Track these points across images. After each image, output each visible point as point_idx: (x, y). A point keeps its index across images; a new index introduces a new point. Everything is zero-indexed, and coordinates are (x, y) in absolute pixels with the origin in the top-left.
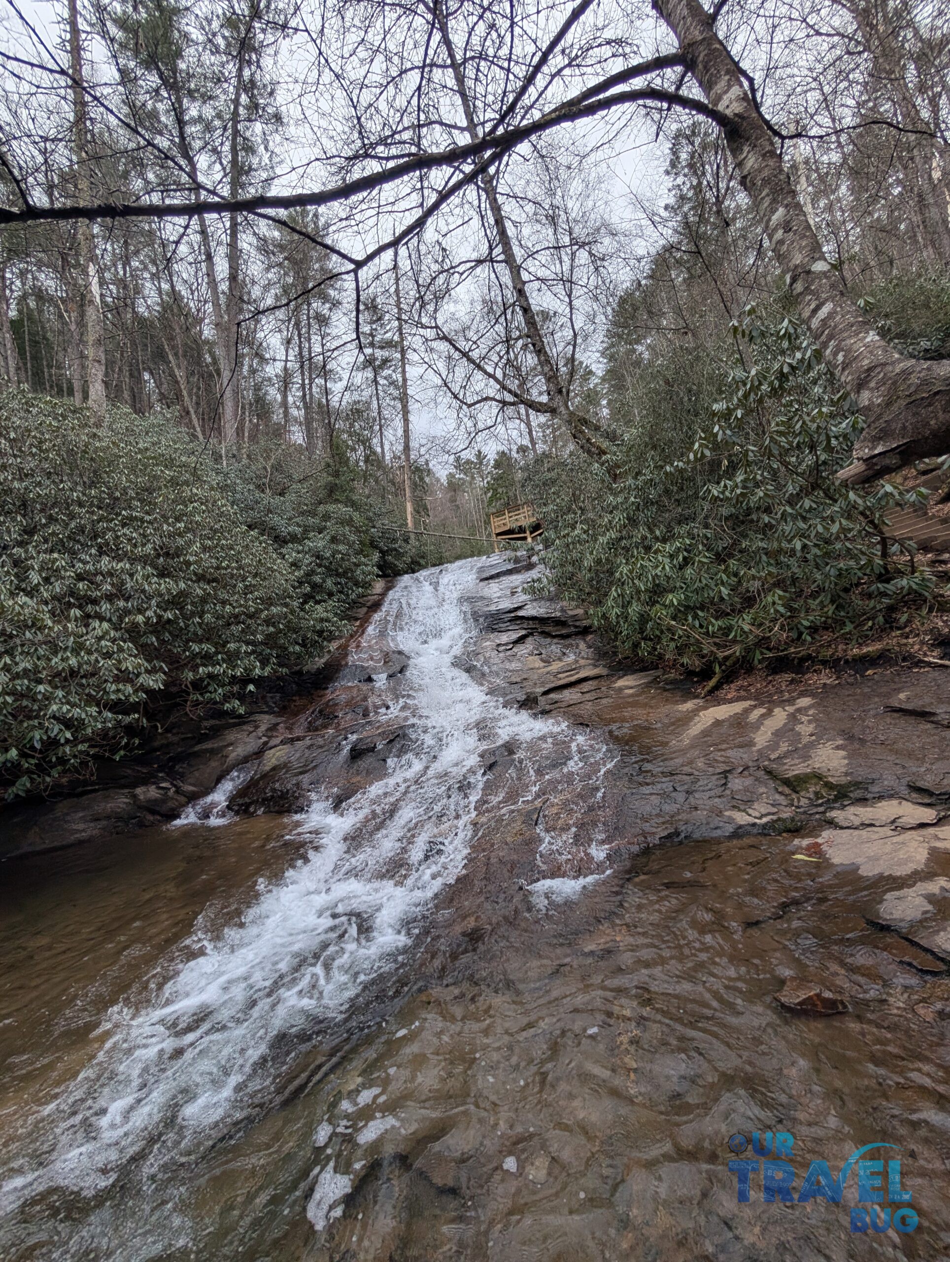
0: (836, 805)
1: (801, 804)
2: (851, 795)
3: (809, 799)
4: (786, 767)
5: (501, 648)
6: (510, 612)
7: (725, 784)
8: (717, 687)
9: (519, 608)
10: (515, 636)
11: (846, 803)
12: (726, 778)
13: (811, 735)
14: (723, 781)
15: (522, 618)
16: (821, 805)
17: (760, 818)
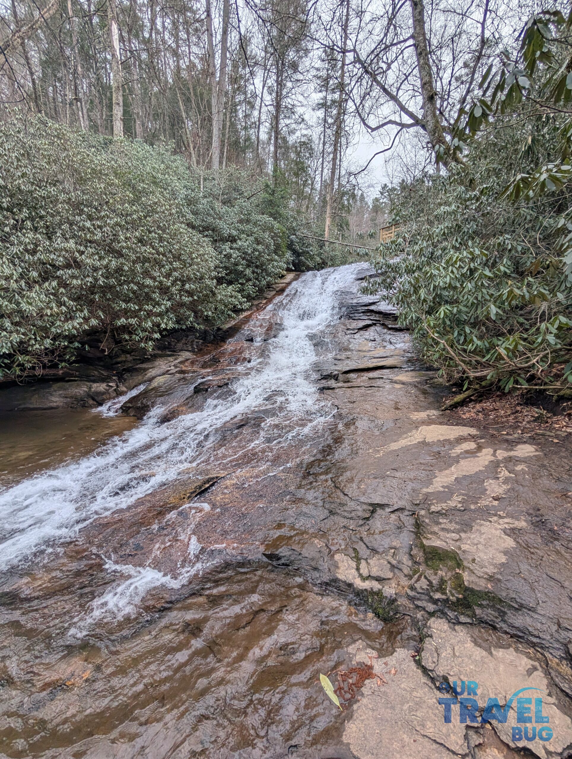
0: (451, 614)
1: (417, 585)
2: (478, 611)
3: (431, 584)
4: (436, 529)
5: (349, 332)
6: (365, 306)
7: (367, 519)
8: (463, 403)
9: (374, 303)
10: (361, 324)
11: (463, 619)
12: (373, 512)
13: (495, 499)
14: (367, 515)
15: (372, 311)
16: (435, 602)
17: (364, 579)
